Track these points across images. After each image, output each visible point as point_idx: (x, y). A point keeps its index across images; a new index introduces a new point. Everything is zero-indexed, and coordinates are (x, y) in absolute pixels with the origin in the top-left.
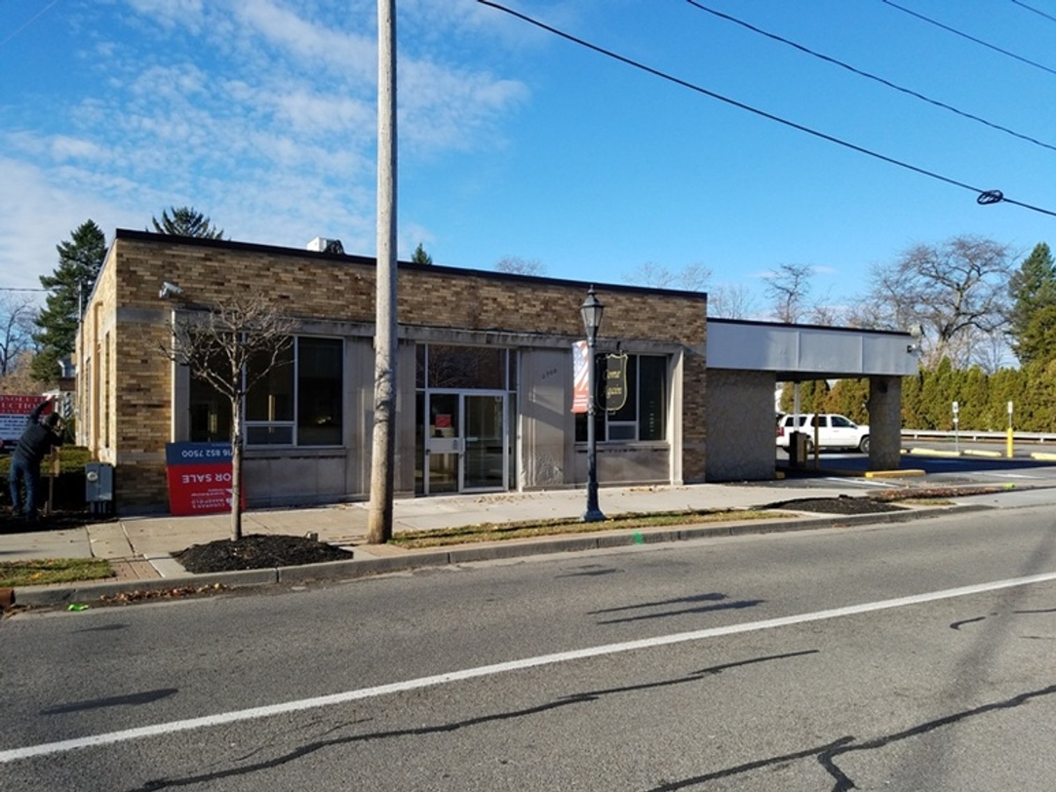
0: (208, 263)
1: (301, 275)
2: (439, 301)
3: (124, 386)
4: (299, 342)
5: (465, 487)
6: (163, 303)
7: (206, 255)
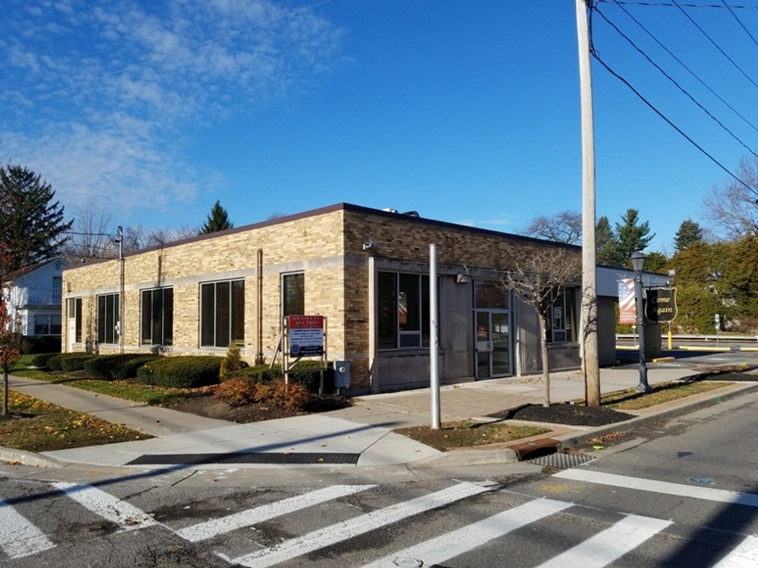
0: (385, 227)
1: (424, 235)
2: (482, 251)
3: (348, 308)
4: (422, 279)
5: (494, 373)
6: (364, 253)
7: (384, 221)
